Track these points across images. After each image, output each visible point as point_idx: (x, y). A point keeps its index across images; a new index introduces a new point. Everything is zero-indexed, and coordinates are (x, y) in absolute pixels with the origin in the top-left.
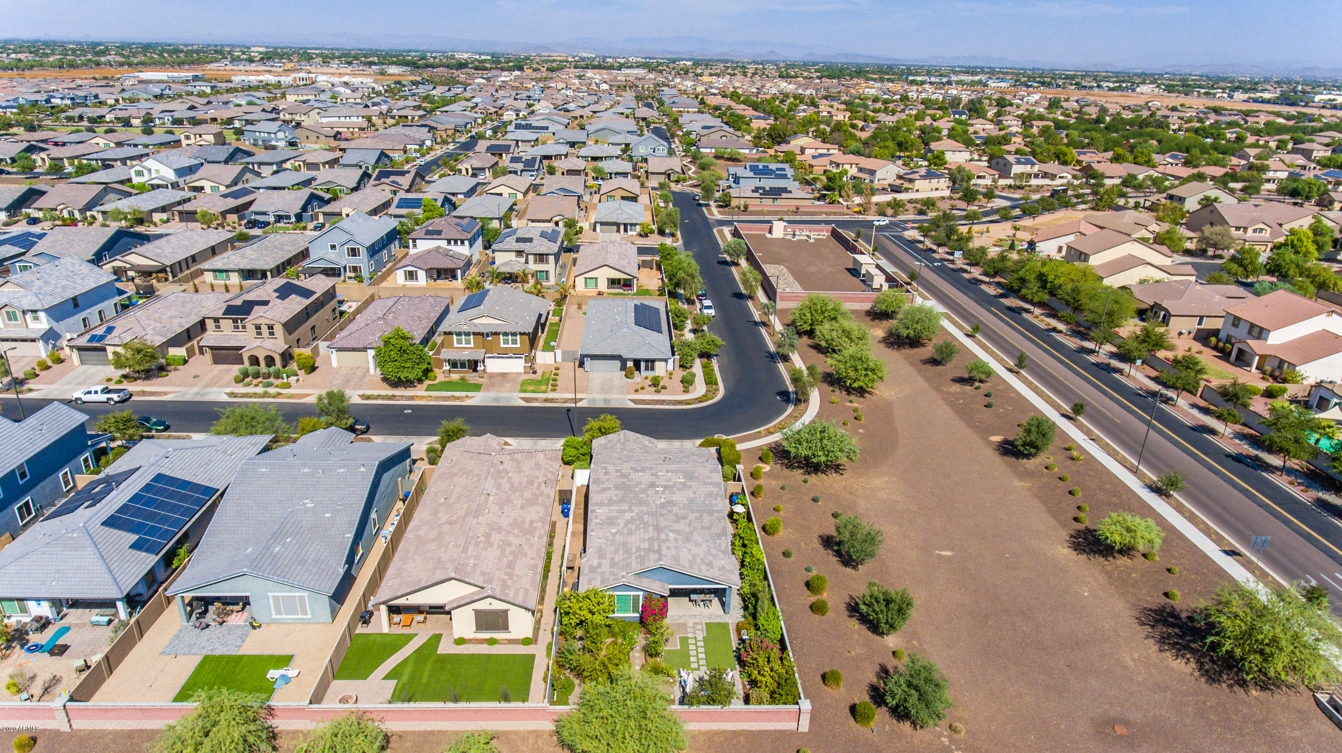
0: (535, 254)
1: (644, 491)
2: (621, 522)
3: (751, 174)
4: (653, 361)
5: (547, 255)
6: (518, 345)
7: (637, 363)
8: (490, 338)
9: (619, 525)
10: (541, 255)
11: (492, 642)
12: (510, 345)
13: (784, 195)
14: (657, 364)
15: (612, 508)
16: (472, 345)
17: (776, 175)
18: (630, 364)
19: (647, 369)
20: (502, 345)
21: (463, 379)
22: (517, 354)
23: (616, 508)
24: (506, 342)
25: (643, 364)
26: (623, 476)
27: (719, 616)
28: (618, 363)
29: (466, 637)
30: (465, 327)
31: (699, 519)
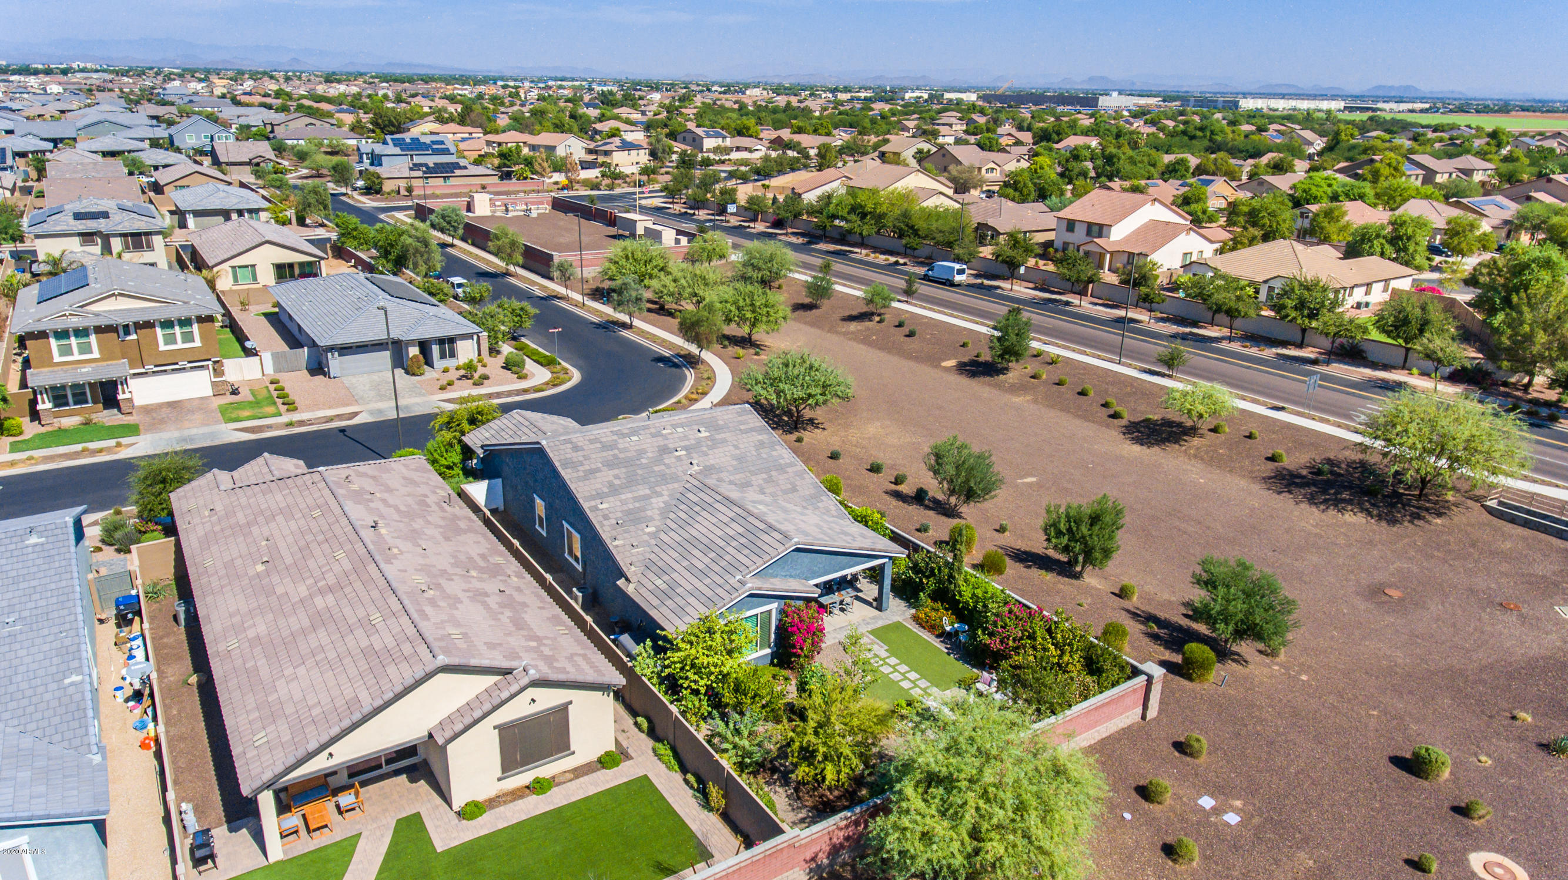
0: (124, 235)
1: (658, 460)
2: (653, 513)
3: (397, 151)
4: (452, 340)
5: (148, 234)
6: (198, 343)
7: (424, 346)
8: (134, 337)
9: (652, 519)
10: (136, 236)
11: (538, 787)
12: (180, 345)
13: (458, 172)
14: (460, 345)
15: (623, 497)
16: (96, 354)
17: (433, 150)
18: (414, 351)
19: (443, 356)
20: (162, 347)
21: (87, 423)
22: (196, 361)
23: (629, 495)
24: (170, 340)
25: (435, 349)
26: (606, 447)
27: (874, 618)
28: (386, 356)
29: (481, 797)
30: (75, 319)
31: (769, 480)
